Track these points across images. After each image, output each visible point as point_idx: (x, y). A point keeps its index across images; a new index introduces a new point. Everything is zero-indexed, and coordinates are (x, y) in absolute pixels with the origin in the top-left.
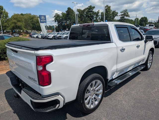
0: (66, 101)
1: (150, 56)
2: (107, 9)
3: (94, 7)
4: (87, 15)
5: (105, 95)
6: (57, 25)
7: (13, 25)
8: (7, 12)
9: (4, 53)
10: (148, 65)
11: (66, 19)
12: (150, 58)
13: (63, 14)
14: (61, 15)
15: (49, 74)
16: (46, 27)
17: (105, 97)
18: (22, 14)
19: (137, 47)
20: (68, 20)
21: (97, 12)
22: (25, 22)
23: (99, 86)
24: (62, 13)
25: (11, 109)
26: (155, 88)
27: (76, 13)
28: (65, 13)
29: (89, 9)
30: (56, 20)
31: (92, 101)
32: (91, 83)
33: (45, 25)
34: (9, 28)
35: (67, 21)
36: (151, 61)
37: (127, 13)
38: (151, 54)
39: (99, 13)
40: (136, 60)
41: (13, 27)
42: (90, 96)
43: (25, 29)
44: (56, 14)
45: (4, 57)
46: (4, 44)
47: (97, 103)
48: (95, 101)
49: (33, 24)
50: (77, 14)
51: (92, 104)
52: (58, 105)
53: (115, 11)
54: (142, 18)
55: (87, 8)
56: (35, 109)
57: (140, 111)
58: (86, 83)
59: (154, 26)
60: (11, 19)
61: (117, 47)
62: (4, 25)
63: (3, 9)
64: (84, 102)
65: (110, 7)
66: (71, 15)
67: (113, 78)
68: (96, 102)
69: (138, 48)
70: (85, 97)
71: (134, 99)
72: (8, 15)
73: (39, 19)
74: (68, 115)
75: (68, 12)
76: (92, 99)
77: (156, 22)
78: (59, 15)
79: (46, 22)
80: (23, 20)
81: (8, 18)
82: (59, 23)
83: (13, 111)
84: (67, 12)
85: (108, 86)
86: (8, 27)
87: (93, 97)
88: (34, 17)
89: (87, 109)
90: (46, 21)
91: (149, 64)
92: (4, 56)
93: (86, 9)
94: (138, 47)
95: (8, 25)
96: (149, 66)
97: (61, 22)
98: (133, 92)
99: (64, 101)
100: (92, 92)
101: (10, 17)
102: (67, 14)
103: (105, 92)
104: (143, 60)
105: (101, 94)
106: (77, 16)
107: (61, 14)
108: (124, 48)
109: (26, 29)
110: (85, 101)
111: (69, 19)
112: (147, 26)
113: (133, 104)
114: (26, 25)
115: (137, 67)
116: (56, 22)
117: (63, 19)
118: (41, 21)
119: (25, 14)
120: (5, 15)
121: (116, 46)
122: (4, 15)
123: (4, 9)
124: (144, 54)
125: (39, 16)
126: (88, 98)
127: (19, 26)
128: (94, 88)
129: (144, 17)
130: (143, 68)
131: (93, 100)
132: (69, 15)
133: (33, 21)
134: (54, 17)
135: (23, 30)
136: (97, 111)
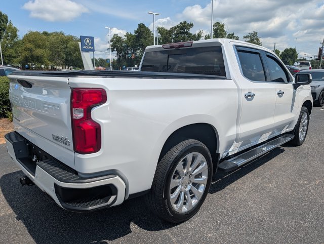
0: (131, 192)
1: (303, 116)
2: (218, 29)
3: (191, 25)
4: (176, 39)
5: (211, 188)
6: (116, 58)
7: (25, 54)
8: (15, 27)
9: (3, 102)
10: (300, 134)
11: (134, 47)
12: (304, 122)
13: (128, 35)
14: (124, 38)
15: (97, 129)
16: (92, 60)
17: (212, 192)
18: (45, 33)
19: (278, 94)
20: (139, 49)
21: (197, 35)
22: (51, 49)
23: (201, 167)
24: (127, 33)
25: (11, 211)
26: (314, 179)
27: (155, 36)
28: (134, 34)
29: (182, 29)
30: (114, 48)
31: (185, 199)
32: (184, 158)
33: (92, 58)
34: (18, 59)
35: (137, 50)
36: (306, 128)
37: (257, 40)
38: (305, 113)
39: (200, 36)
40: (275, 122)
41: (26, 57)
42: (180, 186)
43: (50, 63)
44: (115, 35)
45: (4, 111)
46: (5, 84)
47: (194, 202)
48: (192, 197)
49: (66, 54)
50: (156, 38)
51: (185, 204)
52: (113, 198)
53: (233, 34)
54: (286, 51)
55: (178, 26)
56: (64, 204)
57: (284, 222)
58: (173, 157)
59: (310, 66)
60: (23, 42)
61: (239, 90)
62: (8, 53)
63: (7, 21)
64: (167, 197)
65: (223, 26)
66: (145, 39)
67: (230, 154)
68: (194, 200)
69: (280, 97)
70: (171, 187)
71: (273, 198)
72: (17, 33)
73: (80, 43)
74: (133, 226)
75: (140, 33)
76: (186, 193)
77: (313, 58)
78: (121, 38)
79: (93, 50)
80: (47, 44)
81: (15, 40)
82: (120, 53)
83: (16, 216)
84: (136, 32)
85: (219, 169)
86: (15, 57)
87: (187, 189)
88: (71, 38)
89: (173, 212)
90: (94, 47)
91: (302, 134)
92: (3, 108)
93: (175, 28)
94: (281, 94)
95: (16, 53)
96: (301, 138)
97: (123, 53)
98: (270, 185)
99: (127, 190)
100: (186, 178)
101: (21, 39)
102: (137, 37)
103: (213, 183)
104: (290, 123)
105: (204, 184)
106: (156, 40)
107: (125, 36)
108: (253, 92)
109: (52, 62)
110: (170, 195)
111: (140, 46)
112: (296, 64)
113: (269, 207)
114: (52, 55)
115: (276, 137)
116: (113, 52)
117: (128, 47)
118: (84, 47)
119: (52, 34)
120: (11, 33)
121: (237, 88)
122: (9, 34)
123: (9, 21)
124: (291, 112)
125: (79, 37)
126: (178, 190)
127: (38, 57)
128: (190, 169)
129: (290, 48)
130: (289, 139)
131: (186, 196)
132: (141, 38)
133: (67, 47)
134: (111, 41)
135: (46, 65)
136: (194, 219)
